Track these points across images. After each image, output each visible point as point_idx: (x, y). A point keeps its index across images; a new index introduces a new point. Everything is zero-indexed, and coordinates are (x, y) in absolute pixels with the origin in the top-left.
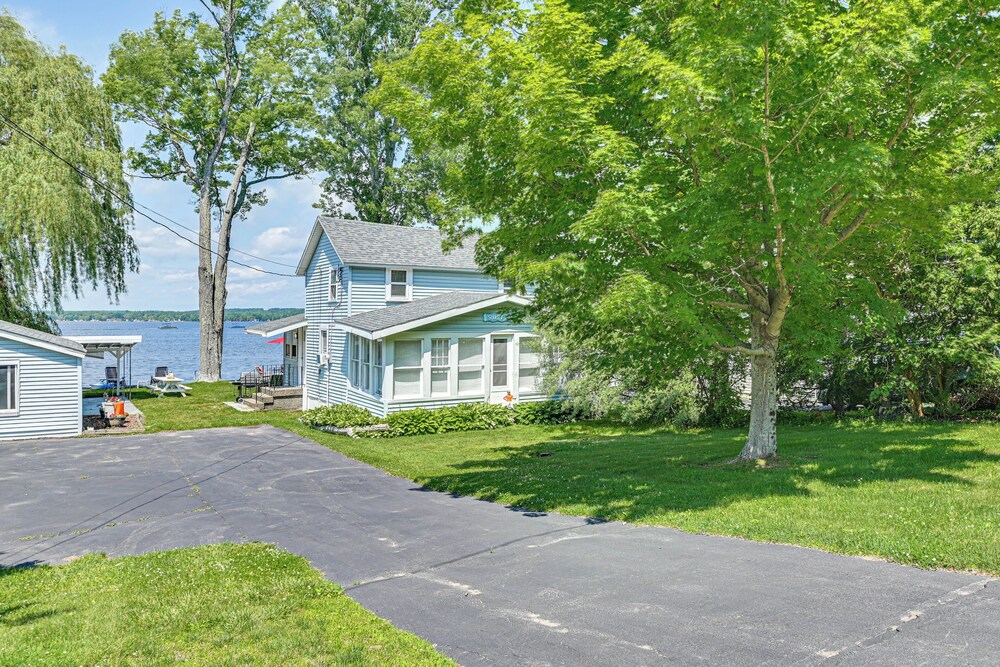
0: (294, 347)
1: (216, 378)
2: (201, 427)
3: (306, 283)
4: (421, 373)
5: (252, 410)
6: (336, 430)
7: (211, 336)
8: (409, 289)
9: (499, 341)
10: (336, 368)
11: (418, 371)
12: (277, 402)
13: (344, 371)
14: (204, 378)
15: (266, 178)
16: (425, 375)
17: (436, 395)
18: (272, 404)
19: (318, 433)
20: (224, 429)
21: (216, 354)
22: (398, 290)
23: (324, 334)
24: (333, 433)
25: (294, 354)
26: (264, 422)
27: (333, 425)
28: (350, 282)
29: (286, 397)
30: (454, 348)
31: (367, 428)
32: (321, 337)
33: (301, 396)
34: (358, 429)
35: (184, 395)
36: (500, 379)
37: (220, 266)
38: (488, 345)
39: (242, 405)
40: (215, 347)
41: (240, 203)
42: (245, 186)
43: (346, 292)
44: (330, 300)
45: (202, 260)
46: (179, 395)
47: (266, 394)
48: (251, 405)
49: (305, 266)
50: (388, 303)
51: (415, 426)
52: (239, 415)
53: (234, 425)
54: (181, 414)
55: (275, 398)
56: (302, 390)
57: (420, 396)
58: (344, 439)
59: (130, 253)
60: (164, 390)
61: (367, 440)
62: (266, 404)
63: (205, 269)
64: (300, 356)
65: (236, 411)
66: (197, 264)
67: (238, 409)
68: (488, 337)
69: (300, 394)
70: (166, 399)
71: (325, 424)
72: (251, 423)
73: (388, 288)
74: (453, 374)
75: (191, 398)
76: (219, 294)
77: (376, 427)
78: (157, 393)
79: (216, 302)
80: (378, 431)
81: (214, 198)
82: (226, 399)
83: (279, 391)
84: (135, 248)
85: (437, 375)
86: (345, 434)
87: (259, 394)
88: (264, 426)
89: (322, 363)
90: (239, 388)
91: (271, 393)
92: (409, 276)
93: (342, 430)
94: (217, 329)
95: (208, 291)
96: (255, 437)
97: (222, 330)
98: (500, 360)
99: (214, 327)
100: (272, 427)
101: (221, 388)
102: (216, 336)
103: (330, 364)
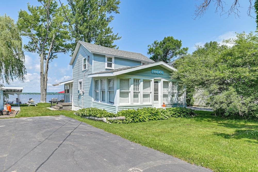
0: (68, 90)
1: (45, 102)
2: (37, 116)
3: (73, 68)
4: (130, 94)
5: (56, 110)
6: (96, 118)
7: (43, 91)
8: (113, 65)
9: (156, 82)
10: (87, 94)
11: (128, 93)
12: (64, 107)
13: (90, 94)
14: (42, 102)
15: (57, 52)
16: (131, 95)
17: (135, 104)
18: (62, 108)
19: (86, 119)
20: (46, 116)
21: (45, 96)
22: (110, 65)
23: (81, 83)
24: (94, 120)
25: (68, 92)
26: (61, 114)
27: (95, 116)
28: (93, 60)
29: (67, 106)
30: (142, 84)
31: (114, 118)
32: (79, 85)
33: (71, 105)
34: (109, 119)
35: (36, 106)
36: (156, 98)
37: (46, 72)
38: (152, 83)
39: (52, 108)
40: (45, 93)
41: (51, 57)
42: (52, 53)
43: (92, 64)
44: (83, 70)
45: (41, 70)
46: (34, 106)
47: (60, 105)
48: (55, 108)
49: (72, 62)
50: (106, 69)
51: (137, 118)
52: (51, 111)
53: (50, 115)
54: (32, 111)
55: (63, 106)
56: (72, 103)
57: (129, 104)
58: (101, 123)
59: (24, 70)
60: (30, 104)
61: (115, 124)
62: (60, 108)
63: (42, 73)
64: (70, 92)
65: (50, 110)
66: (40, 71)
67: (51, 109)
68: (153, 80)
69: (70, 105)
70: (30, 106)
71: (90, 115)
72: (56, 114)
73: (106, 64)
74: (141, 95)
75: (37, 106)
76: (45, 80)
77: (119, 118)
78: (28, 105)
79: (45, 82)
80: (121, 120)
81: (45, 58)
82: (47, 107)
83: (65, 104)
84: (25, 69)
85: (136, 95)
86: (102, 121)
87: (58, 105)
88: (61, 116)
89: (80, 93)
90: (51, 103)
91: (61, 104)
92: (113, 60)
93: (99, 119)
94: (45, 89)
95: (43, 79)
96: (59, 121)
97: (46, 89)
98: (156, 90)
99: (44, 88)
100: (64, 116)
101: (46, 104)
102: (45, 91)
103: (83, 93)
